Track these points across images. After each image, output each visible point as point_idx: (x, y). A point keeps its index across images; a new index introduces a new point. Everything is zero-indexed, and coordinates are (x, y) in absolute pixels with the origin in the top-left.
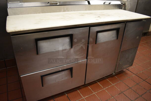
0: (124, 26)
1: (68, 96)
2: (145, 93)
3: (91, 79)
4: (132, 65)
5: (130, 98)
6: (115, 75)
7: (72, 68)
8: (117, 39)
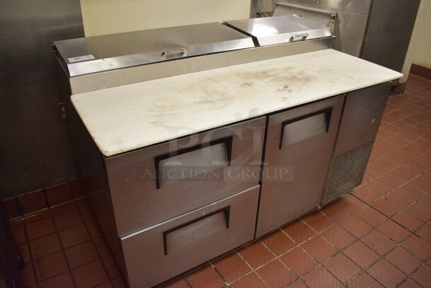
0: (342, 102)
1: (218, 270)
2: (393, 249)
3: (267, 225)
4: (360, 183)
5: (358, 263)
6: (322, 210)
7: (229, 207)
8: (327, 131)
